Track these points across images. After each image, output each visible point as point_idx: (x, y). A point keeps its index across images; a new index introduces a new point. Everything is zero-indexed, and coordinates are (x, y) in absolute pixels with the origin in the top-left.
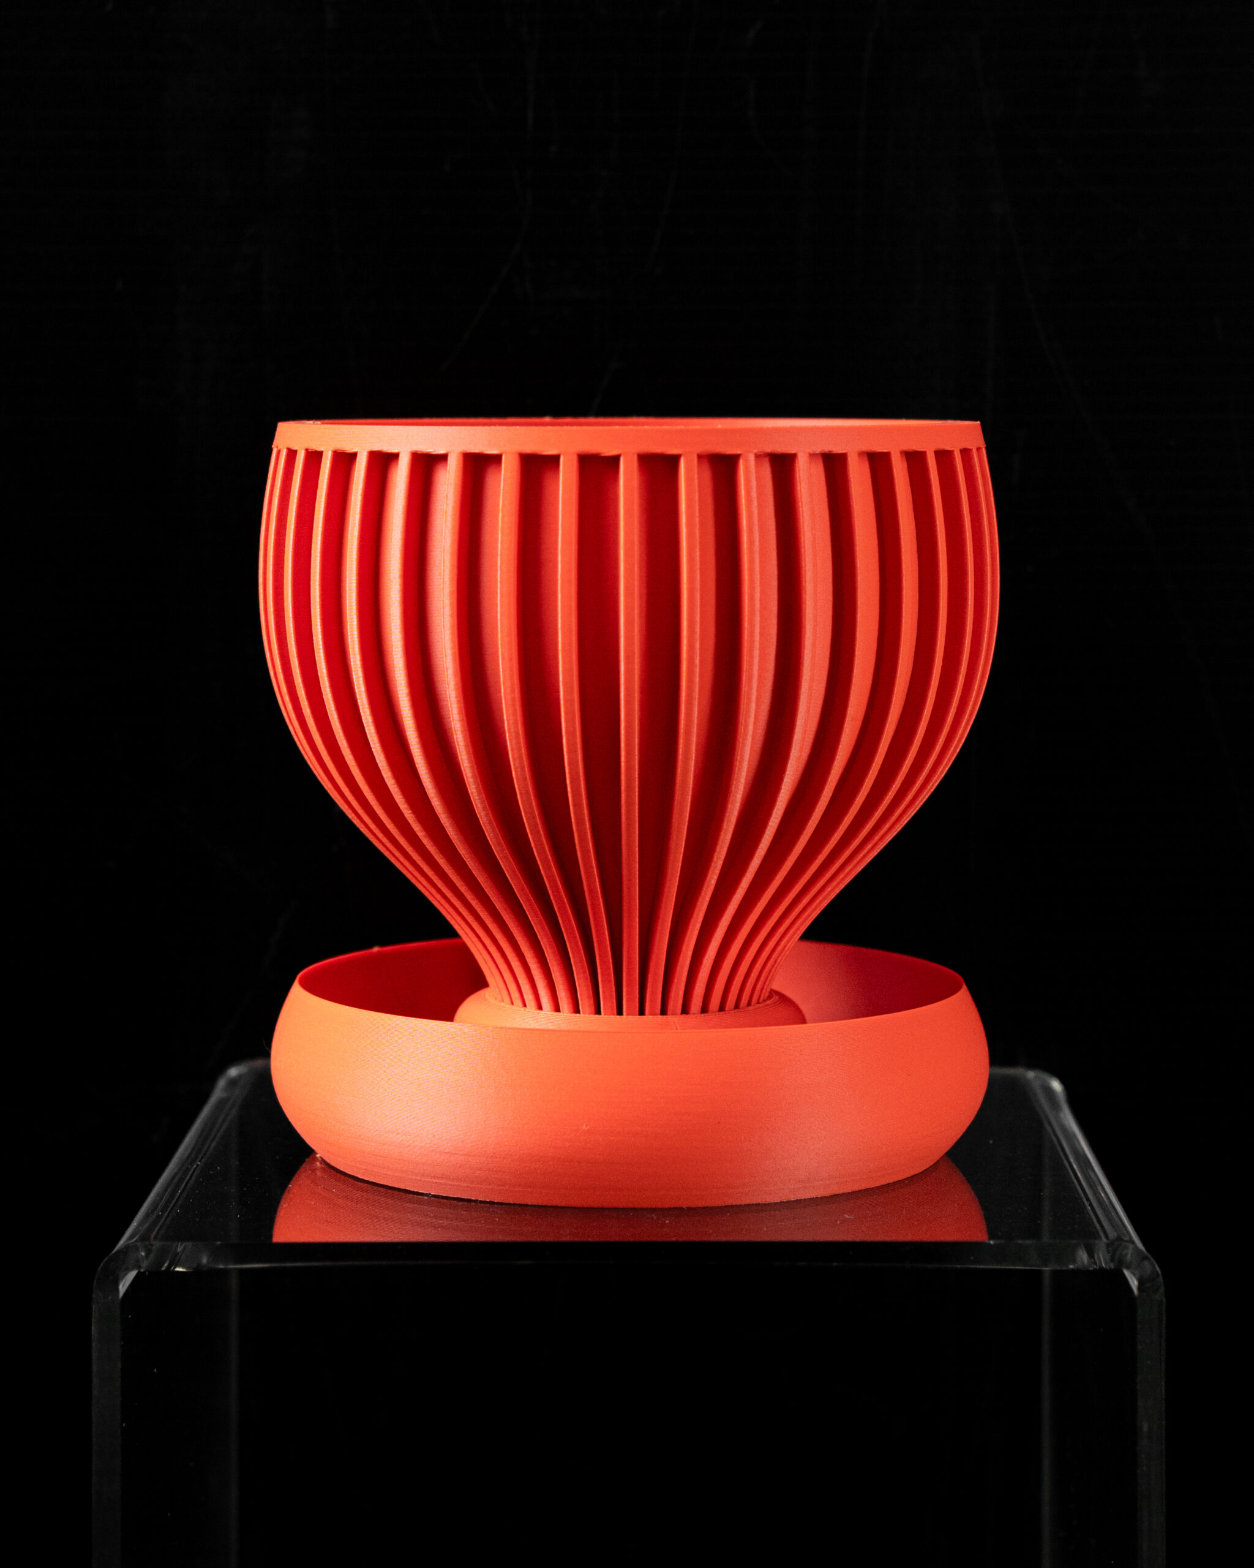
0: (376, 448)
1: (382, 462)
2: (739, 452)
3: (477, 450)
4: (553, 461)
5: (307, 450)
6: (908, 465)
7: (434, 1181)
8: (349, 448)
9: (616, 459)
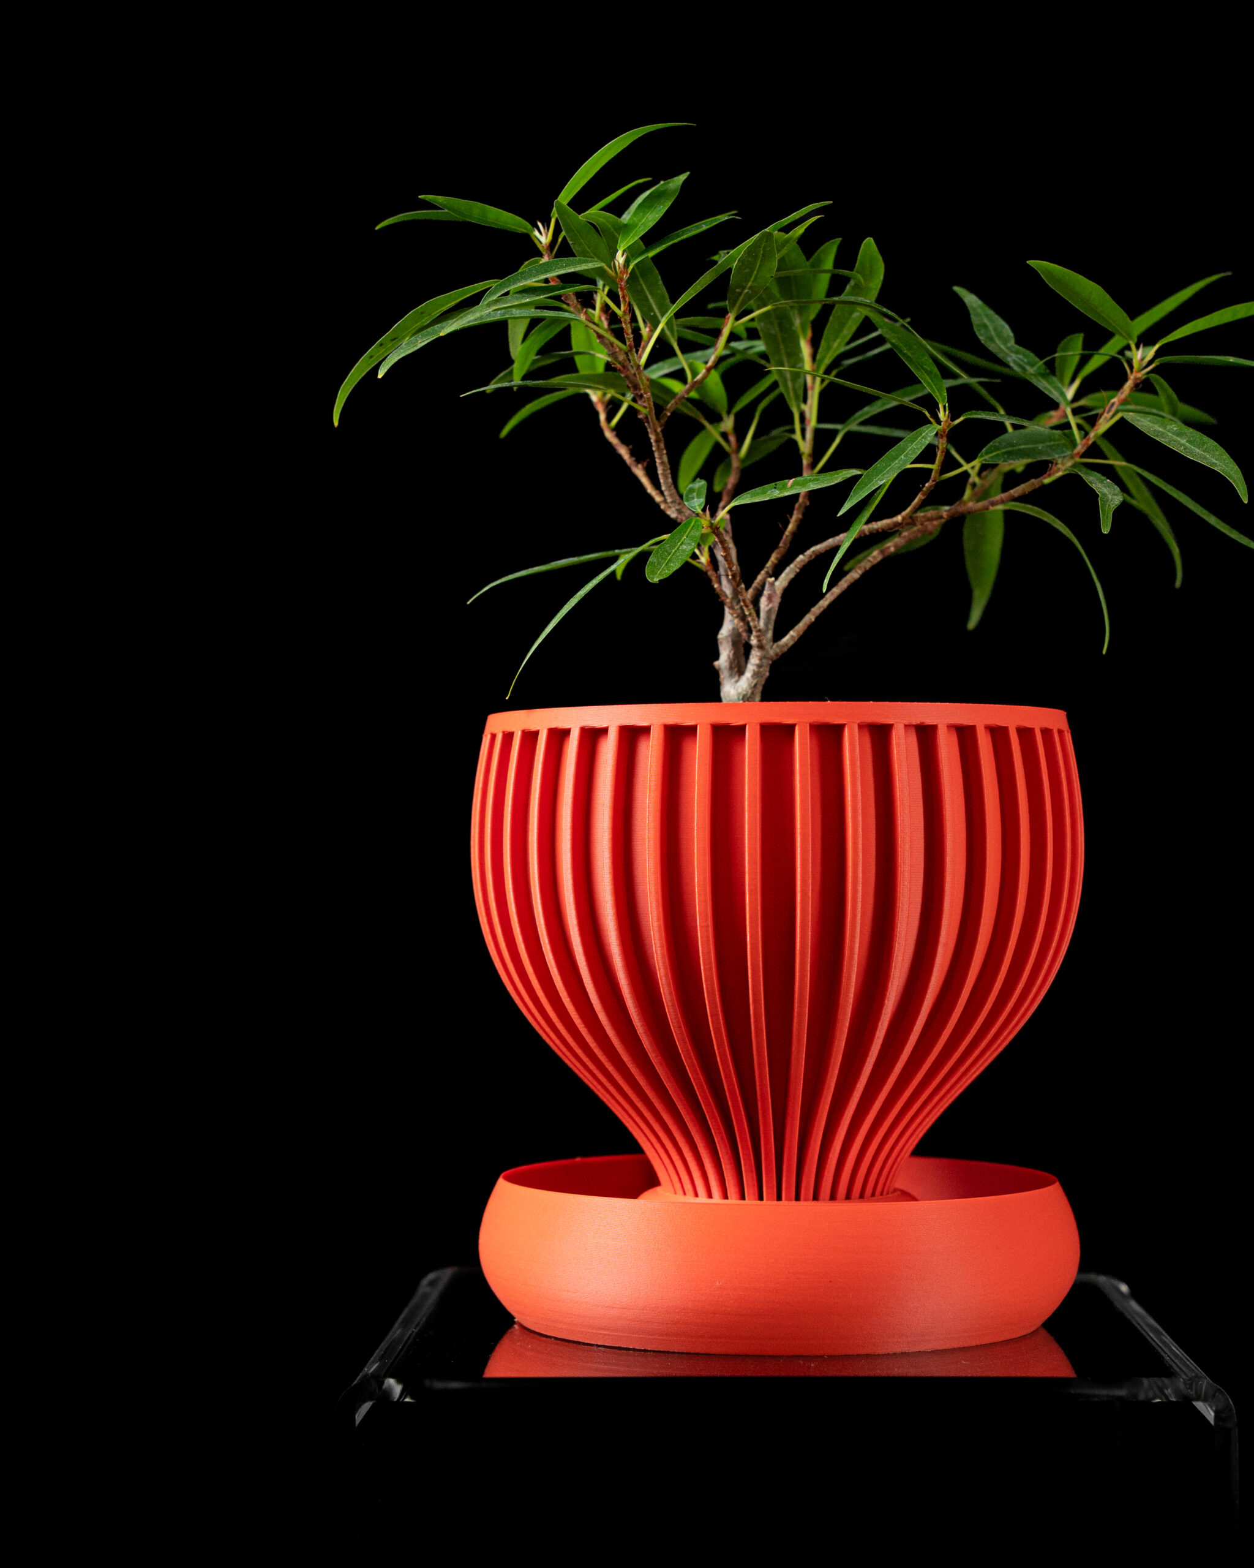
0: (553, 726)
1: (558, 736)
2: (845, 723)
3: (631, 724)
4: (692, 730)
5: (503, 732)
6: (992, 738)
7: (599, 1332)
8: (533, 728)
9: (743, 727)
